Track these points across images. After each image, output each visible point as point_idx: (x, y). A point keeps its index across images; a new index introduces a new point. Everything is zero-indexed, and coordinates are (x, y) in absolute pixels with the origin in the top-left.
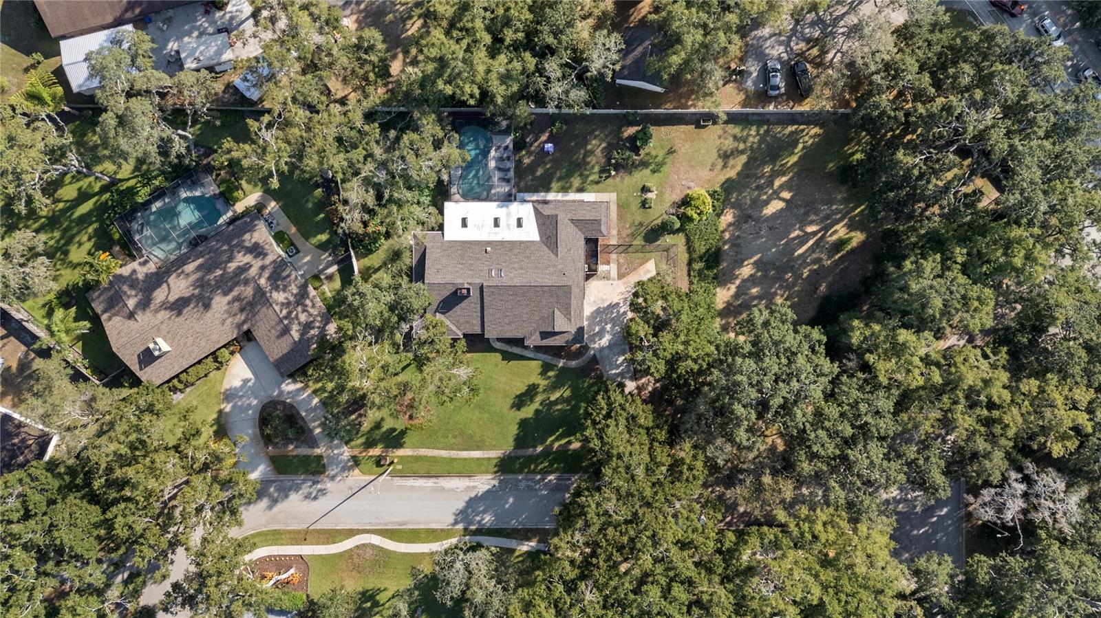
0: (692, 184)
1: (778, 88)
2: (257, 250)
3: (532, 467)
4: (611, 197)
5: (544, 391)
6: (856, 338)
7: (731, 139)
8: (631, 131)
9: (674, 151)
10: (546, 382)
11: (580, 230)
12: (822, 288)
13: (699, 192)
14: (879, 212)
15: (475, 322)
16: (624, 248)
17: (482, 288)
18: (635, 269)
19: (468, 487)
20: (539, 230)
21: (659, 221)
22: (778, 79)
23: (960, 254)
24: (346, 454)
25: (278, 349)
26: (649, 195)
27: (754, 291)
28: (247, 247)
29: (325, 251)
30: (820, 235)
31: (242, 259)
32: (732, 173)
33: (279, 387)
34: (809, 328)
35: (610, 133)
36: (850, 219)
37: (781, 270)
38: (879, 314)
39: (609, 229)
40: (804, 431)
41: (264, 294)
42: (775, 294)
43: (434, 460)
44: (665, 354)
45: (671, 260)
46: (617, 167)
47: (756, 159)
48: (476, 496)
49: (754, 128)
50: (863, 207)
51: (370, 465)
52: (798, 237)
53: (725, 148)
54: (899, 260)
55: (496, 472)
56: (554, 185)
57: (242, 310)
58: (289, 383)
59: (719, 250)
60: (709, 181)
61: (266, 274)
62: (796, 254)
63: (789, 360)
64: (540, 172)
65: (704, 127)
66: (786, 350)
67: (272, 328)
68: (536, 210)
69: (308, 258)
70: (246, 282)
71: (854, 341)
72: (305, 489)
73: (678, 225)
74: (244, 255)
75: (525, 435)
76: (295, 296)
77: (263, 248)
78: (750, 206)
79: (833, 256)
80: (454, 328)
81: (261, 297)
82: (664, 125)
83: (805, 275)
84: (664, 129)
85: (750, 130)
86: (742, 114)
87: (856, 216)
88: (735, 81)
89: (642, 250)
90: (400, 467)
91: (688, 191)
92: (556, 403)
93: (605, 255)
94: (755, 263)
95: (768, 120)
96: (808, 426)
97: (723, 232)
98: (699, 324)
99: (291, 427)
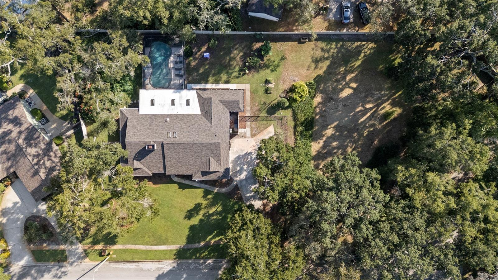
0: (296, 79)
1: (349, 19)
2: (16, 121)
3: (198, 255)
4: (246, 86)
5: (205, 207)
6: (400, 178)
7: (320, 50)
8: (258, 45)
9: (285, 58)
10: (206, 202)
11: (226, 107)
12: (375, 142)
13: (301, 83)
14: (414, 96)
15: (159, 166)
16: (255, 118)
17: (162, 144)
18: (261, 131)
19: (158, 268)
20: (201, 107)
21: (276, 102)
22: (349, 13)
23: (468, 123)
24: (80, 248)
25: (33, 184)
26: (270, 85)
27: (334, 144)
28: (10, 119)
29: (66, 120)
30: (374, 109)
31: (7, 127)
32: (321, 72)
33: (37, 207)
34: (369, 170)
35: (246, 46)
36: (393, 100)
37: (351, 131)
38: (414, 161)
39: (245, 107)
40: (368, 239)
41: (21, 149)
42: (347, 146)
43: (136, 251)
44: (278, 188)
45: (283, 126)
46: (250, 68)
47: (335, 63)
48: (163, 273)
49: (334, 44)
50: (400, 92)
51: (95, 256)
52: (361, 111)
53: (316, 56)
54: (426, 127)
55: (175, 259)
56: (211, 79)
57: (8, 159)
58: (43, 204)
59: (313, 119)
60: (307, 76)
61: (23, 136)
62: (360, 121)
63: (357, 191)
64: (201, 71)
65: (304, 43)
66: (355, 185)
67: (28, 171)
68: (198, 95)
69: (55, 125)
70: (10, 142)
71: (398, 179)
72: (54, 272)
73: (287, 104)
74: (8, 124)
75: (193, 235)
76: (43, 150)
77: (19, 119)
78: (332, 92)
79: (382, 122)
80: (146, 170)
81: (20, 152)
82: (278, 41)
83: (365, 134)
84: (278, 44)
85: (332, 45)
86: (327, 35)
87: (396, 98)
88: (322, 14)
89: (266, 119)
90: (115, 256)
91: (294, 83)
92: (212, 215)
93: (243, 123)
94: (335, 127)
95: (343, 39)
96: (370, 235)
97: (315, 108)
98: (300, 167)
99: (44, 233)
